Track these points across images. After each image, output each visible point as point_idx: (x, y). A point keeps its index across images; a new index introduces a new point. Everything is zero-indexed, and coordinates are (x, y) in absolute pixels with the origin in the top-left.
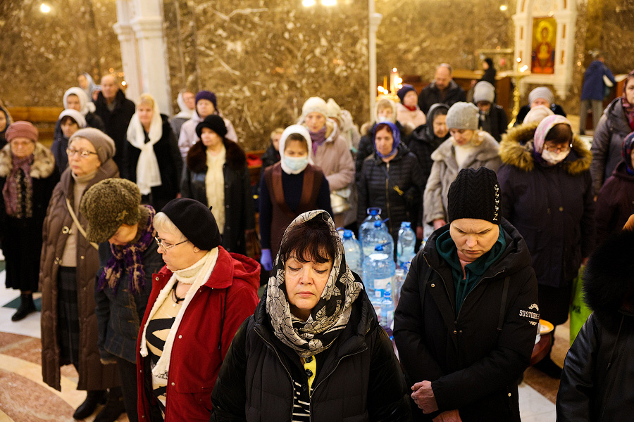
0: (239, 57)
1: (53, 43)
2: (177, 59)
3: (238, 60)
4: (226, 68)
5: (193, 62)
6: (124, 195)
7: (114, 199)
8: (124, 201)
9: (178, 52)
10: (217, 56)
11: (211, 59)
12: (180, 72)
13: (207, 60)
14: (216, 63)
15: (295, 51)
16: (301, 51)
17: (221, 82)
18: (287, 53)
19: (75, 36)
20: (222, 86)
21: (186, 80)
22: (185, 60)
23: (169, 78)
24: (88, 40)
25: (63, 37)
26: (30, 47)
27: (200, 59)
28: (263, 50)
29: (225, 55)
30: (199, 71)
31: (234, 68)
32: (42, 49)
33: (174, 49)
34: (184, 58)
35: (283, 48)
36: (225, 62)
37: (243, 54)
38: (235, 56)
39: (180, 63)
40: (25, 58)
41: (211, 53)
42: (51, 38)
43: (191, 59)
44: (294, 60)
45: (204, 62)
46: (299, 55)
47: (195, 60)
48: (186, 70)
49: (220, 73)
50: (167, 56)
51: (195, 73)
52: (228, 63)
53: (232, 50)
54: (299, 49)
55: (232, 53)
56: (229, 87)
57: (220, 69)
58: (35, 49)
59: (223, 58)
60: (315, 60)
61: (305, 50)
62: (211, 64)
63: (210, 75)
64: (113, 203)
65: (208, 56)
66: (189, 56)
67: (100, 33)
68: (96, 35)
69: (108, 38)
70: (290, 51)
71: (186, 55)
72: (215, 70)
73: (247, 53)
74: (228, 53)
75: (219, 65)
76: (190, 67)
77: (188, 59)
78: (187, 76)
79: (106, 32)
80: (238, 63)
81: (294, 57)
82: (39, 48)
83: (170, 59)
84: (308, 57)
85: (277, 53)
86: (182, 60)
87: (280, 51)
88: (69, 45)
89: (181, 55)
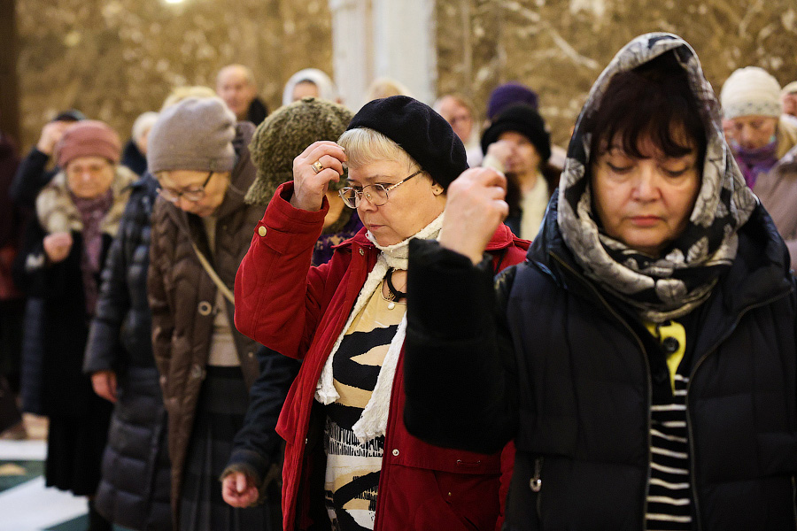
0: (596, 28)
1: (185, 51)
2: (456, 32)
3: (593, 34)
4: (566, 51)
5: (490, 36)
6: (330, 123)
7: (310, 126)
8: (326, 132)
9: (458, 17)
10: (546, 24)
11: (533, 30)
12: (461, 59)
13: (523, 32)
14: (543, 39)
15: (734, 17)
16: (749, 16)
17: (552, 84)
18: (713, 20)
19: (234, 34)
20: (555, 92)
21: (473, 78)
22: (472, 33)
23: (434, 75)
24: (261, 44)
25: (209, 37)
26: (136, 62)
27: (508, 30)
28: (656, 14)
29: (566, 22)
30: (503, 57)
31: (585, 53)
32: (163, 66)
33: (451, 11)
34: (472, 28)
35: (703, 10)
36: (564, 37)
37: (608, 22)
38: (588, 25)
39: (460, 41)
40: (123, 83)
41: (534, 17)
42: (182, 41)
43: (487, 30)
44: (731, 38)
45: (516, 37)
46: (743, 25)
47: (497, 34)
48: (475, 55)
49: (551, 62)
50: (433, 25)
51: (494, 63)
52: (571, 41)
53: (582, 12)
54: (742, 13)
55: (582, 18)
56: (570, 97)
57: (551, 53)
58: (146, 64)
59: (560, 29)
60: (781, 38)
61: (758, 15)
62: (533, 42)
63: (529, 66)
64: (305, 132)
65: (525, 23)
66: (482, 25)
67: (289, 27)
68: (280, 32)
69: (305, 38)
70: (721, 17)
71: (477, 21)
72: (540, 55)
73: (616, 17)
74: (573, 17)
75: (551, 44)
76: (485, 50)
77: (479, 32)
78: (475, 68)
79: (303, 24)
80: (595, 42)
81: (731, 30)
82: (155, 61)
83: (440, 32)
84: (765, 32)
85: (687, 20)
86: (466, 33)
87: (696, 17)
88: (219, 53)
89: (466, 21)
